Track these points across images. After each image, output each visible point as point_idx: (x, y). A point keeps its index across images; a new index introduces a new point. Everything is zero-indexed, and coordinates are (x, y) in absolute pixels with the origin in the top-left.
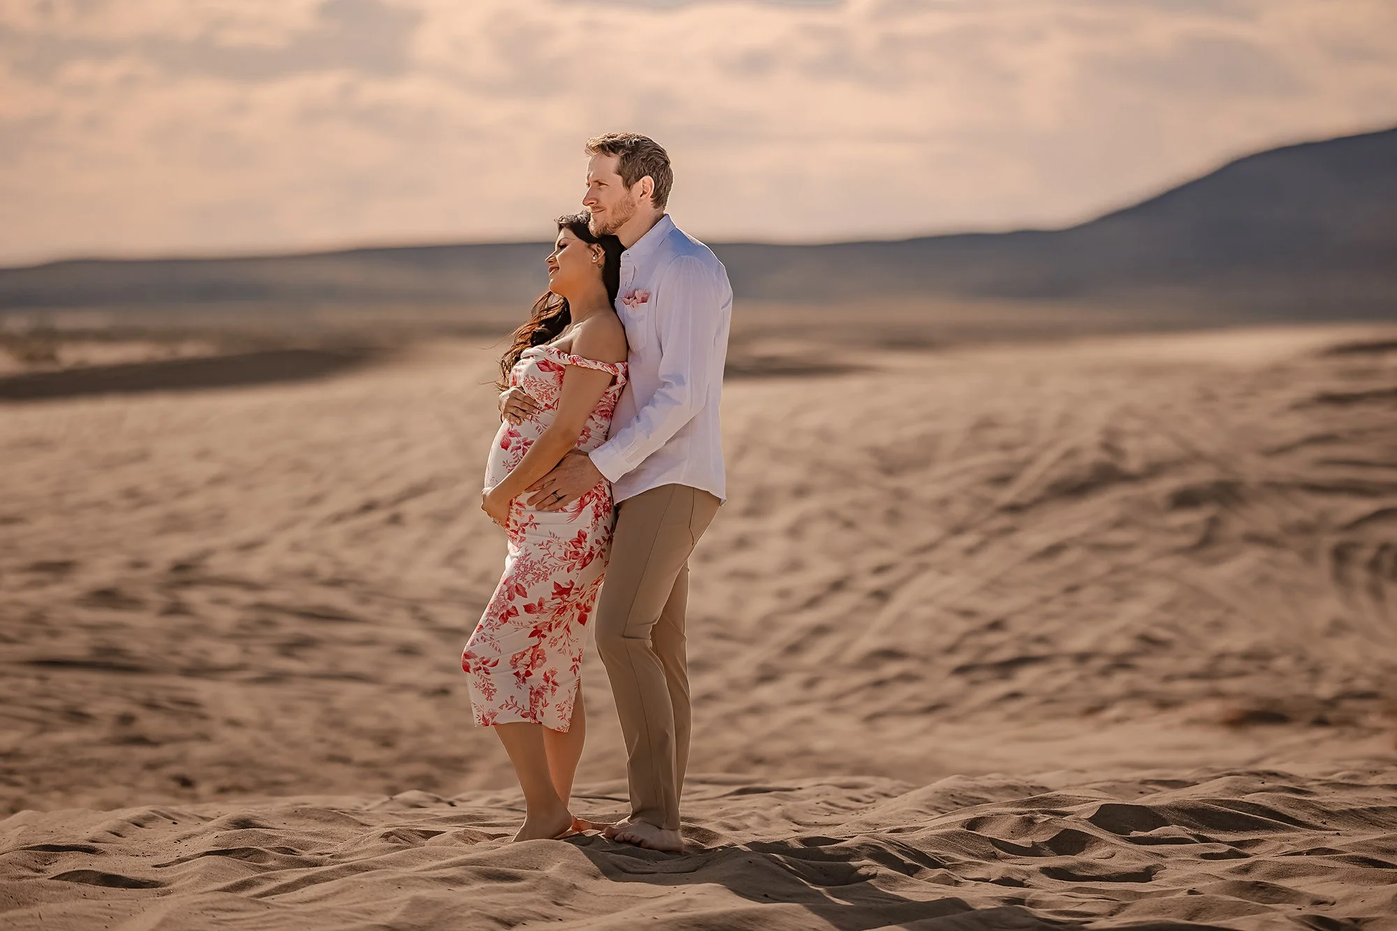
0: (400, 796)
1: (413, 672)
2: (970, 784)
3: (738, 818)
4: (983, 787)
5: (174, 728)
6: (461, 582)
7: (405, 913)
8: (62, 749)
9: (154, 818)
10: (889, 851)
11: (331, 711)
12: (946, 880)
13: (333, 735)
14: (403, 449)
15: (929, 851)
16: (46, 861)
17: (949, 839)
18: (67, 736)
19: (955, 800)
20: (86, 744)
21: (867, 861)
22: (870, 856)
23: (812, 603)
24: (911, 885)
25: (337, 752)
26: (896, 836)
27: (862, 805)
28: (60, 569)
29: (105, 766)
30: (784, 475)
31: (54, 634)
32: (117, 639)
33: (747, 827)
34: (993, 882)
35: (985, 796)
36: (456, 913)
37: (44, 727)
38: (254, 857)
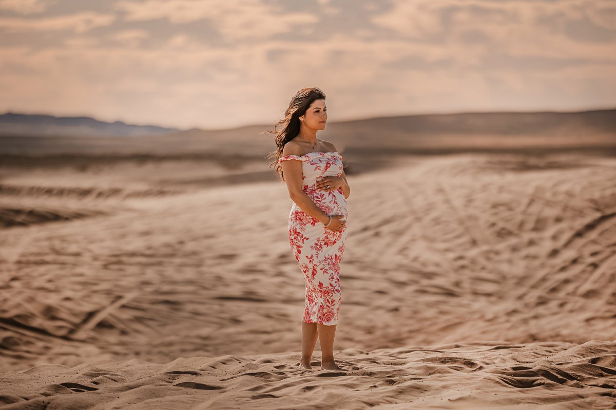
0: (345, 351)
1: (383, 301)
2: (600, 344)
3: (492, 359)
4: (605, 345)
5: (278, 326)
6: (405, 261)
7: (324, 400)
8: (228, 335)
9: (231, 360)
10: (552, 372)
11: (347, 318)
12: (577, 386)
13: (347, 329)
14: (381, 203)
15: (570, 372)
16: (174, 378)
17: (581, 367)
18: (232, 330)
19: (591, 350)
20: (239, 333)
21: (541, 377)
22: (543, 375)
23: (563, 269)
24: (560, 388)
25: (347, 336)
26: (558, 367)
27: (551, 354)
28: (230, 257)
29: (247, 343)
30: (551, 213)
31: (227, 285)
32: (254, 287)
33: (494, 363)
34: (600, 386)
35: (606, 349)
36: (347, 400)
37: (222, 326)
38: (266, 376)
